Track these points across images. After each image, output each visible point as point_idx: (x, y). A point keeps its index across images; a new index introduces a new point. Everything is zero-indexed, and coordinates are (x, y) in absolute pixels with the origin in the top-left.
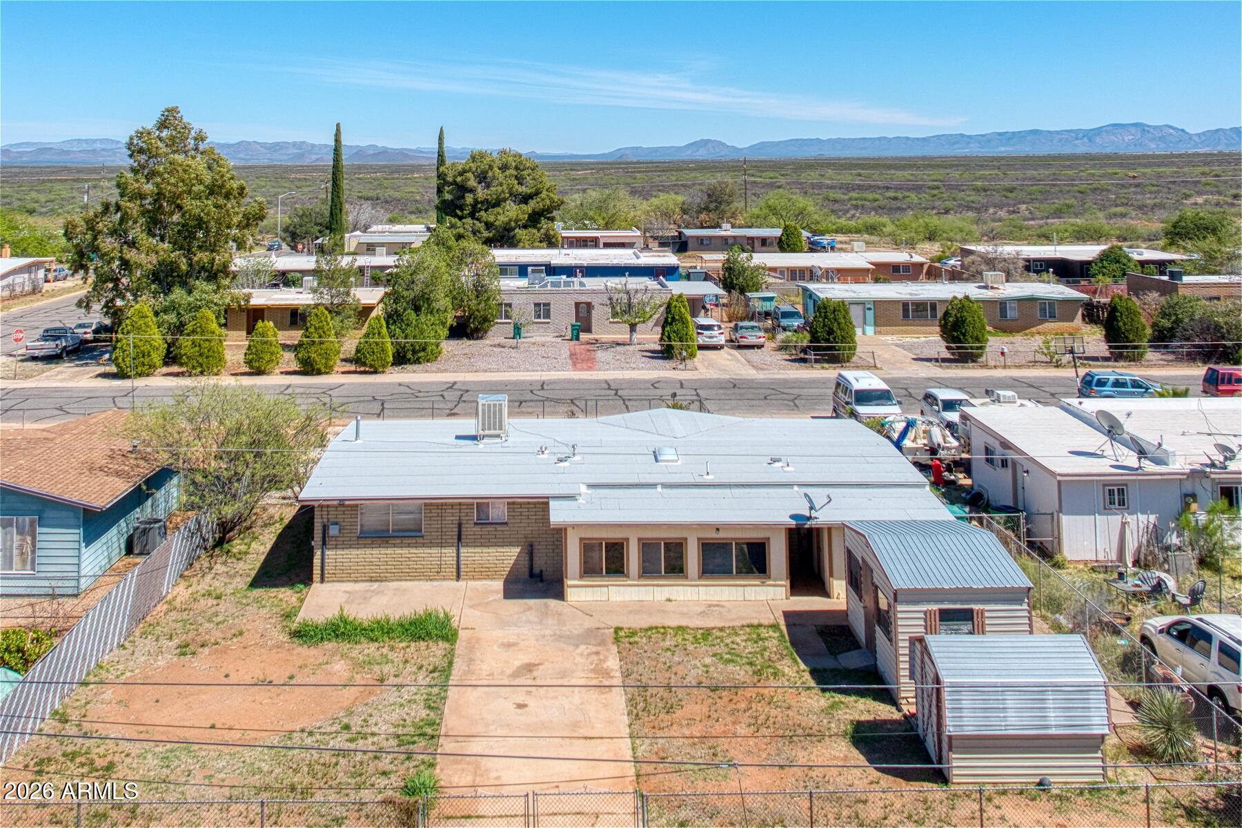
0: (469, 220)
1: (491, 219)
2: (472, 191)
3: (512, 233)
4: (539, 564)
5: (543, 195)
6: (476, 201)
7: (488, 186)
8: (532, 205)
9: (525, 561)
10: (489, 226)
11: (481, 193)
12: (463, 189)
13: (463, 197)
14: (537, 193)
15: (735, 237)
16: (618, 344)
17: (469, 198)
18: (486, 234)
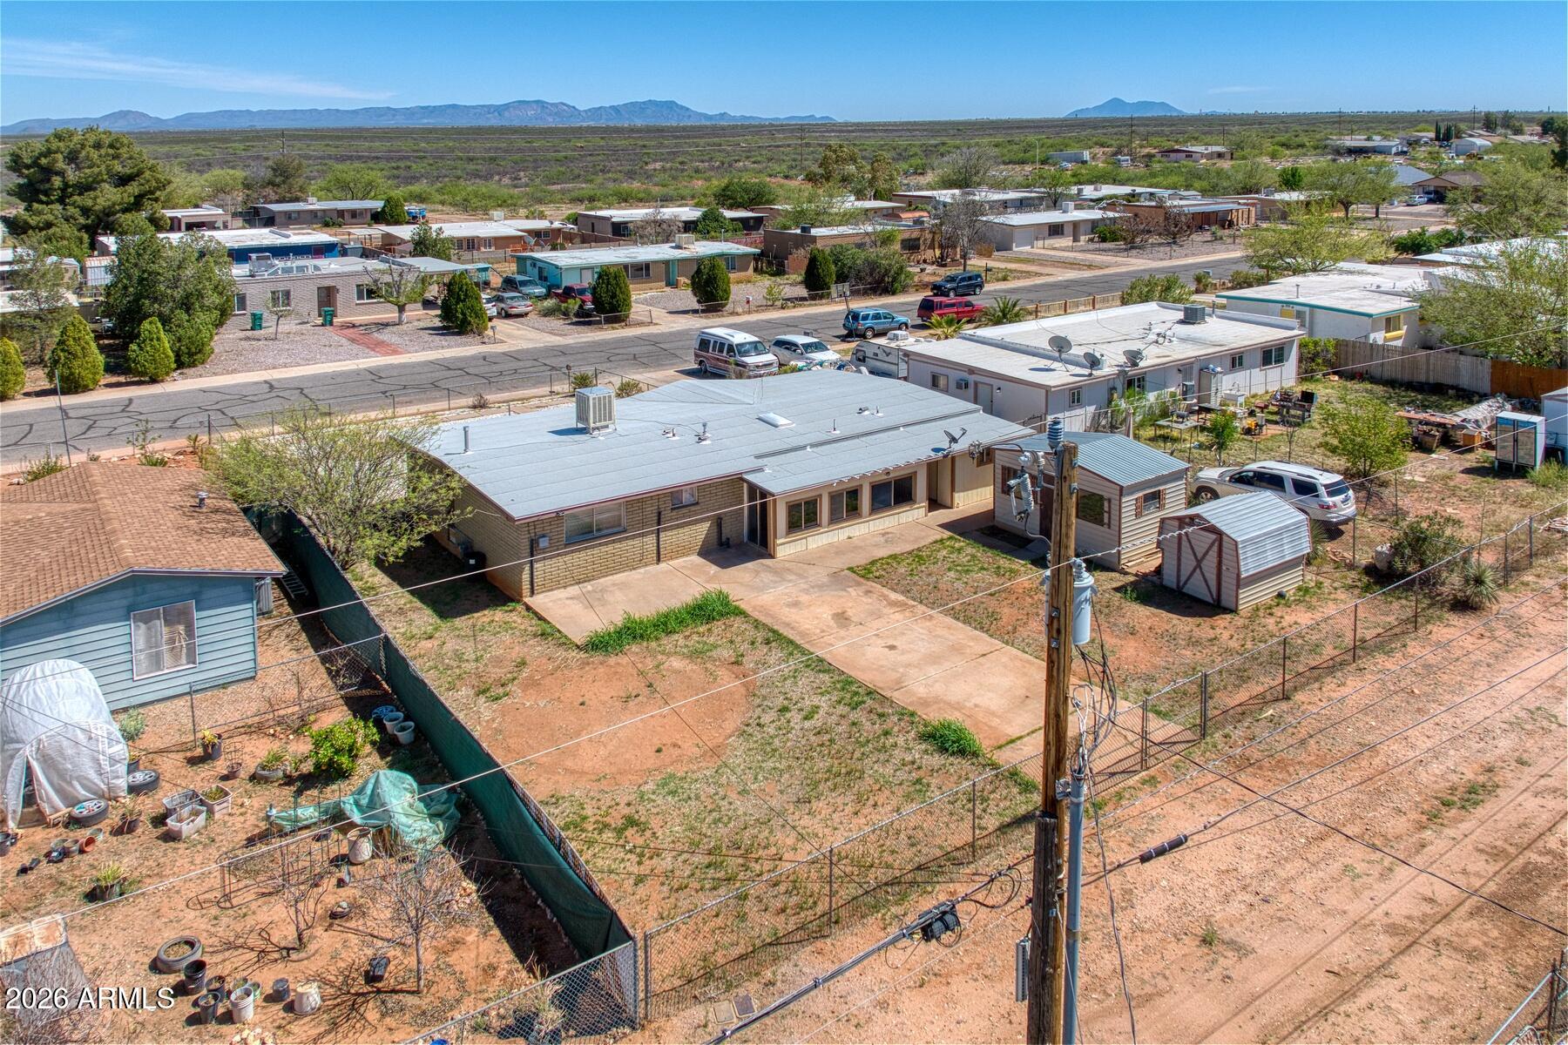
0: (58, 207)
1: (89, 203)
2: (61, 173)
3: (111, 218)
4: (726, 532)
5: (147, 174)
6: (66, 185)
7: (78, 168)
8: (133, 188)
9: (715, 535)
10: (86, 211)
11: (72, 176)
12: (48, 172)
13: (49, 180)
14: (139, 174)
15: (324, 211)
16: (387, 325)
17: (57, 182)
18: (82, 221)
